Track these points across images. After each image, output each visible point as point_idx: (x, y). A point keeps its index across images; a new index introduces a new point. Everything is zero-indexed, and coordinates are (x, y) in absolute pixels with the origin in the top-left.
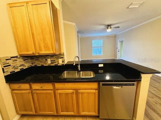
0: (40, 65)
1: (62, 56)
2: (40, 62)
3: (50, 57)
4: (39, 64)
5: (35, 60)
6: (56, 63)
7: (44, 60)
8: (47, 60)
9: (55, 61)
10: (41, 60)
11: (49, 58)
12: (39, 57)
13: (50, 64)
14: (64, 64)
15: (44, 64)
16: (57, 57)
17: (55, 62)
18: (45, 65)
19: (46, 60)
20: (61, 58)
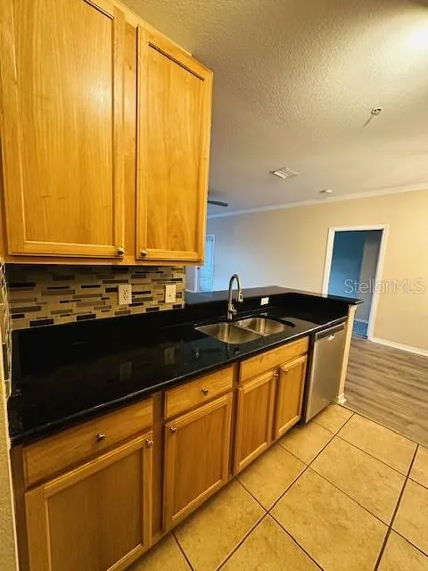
0: (73, 319)
1: (176, 276)
2: (77, 299)
3: (133, 277)
4: (66, 313)
5: (43, 294)
6: (154, 304)
7: (102, 290)
8: (116, 290)
9: (149, 292)
10: (79, 291)
11: (126, 282)
12: (71, 278)
13: (128, 308)
14: (180, 305)
15: (93, 312)
16: (158, 276)
17: (151, 299)
18: (100, 315)
19: (108, 290)
20: (174, 281)
